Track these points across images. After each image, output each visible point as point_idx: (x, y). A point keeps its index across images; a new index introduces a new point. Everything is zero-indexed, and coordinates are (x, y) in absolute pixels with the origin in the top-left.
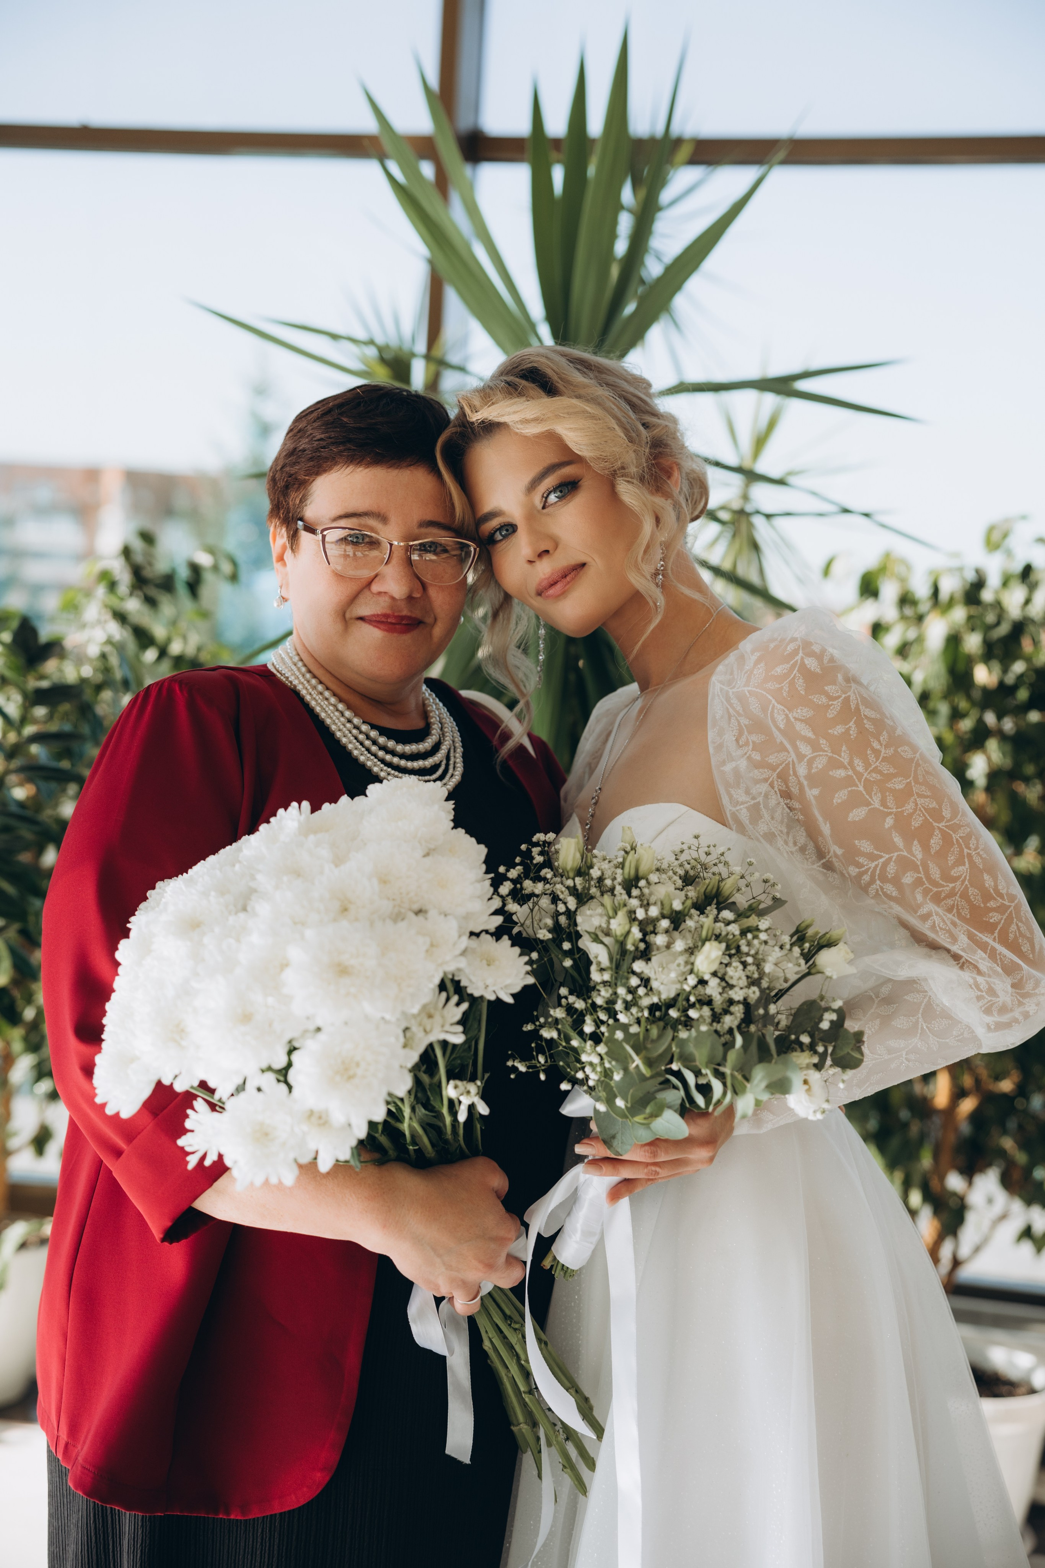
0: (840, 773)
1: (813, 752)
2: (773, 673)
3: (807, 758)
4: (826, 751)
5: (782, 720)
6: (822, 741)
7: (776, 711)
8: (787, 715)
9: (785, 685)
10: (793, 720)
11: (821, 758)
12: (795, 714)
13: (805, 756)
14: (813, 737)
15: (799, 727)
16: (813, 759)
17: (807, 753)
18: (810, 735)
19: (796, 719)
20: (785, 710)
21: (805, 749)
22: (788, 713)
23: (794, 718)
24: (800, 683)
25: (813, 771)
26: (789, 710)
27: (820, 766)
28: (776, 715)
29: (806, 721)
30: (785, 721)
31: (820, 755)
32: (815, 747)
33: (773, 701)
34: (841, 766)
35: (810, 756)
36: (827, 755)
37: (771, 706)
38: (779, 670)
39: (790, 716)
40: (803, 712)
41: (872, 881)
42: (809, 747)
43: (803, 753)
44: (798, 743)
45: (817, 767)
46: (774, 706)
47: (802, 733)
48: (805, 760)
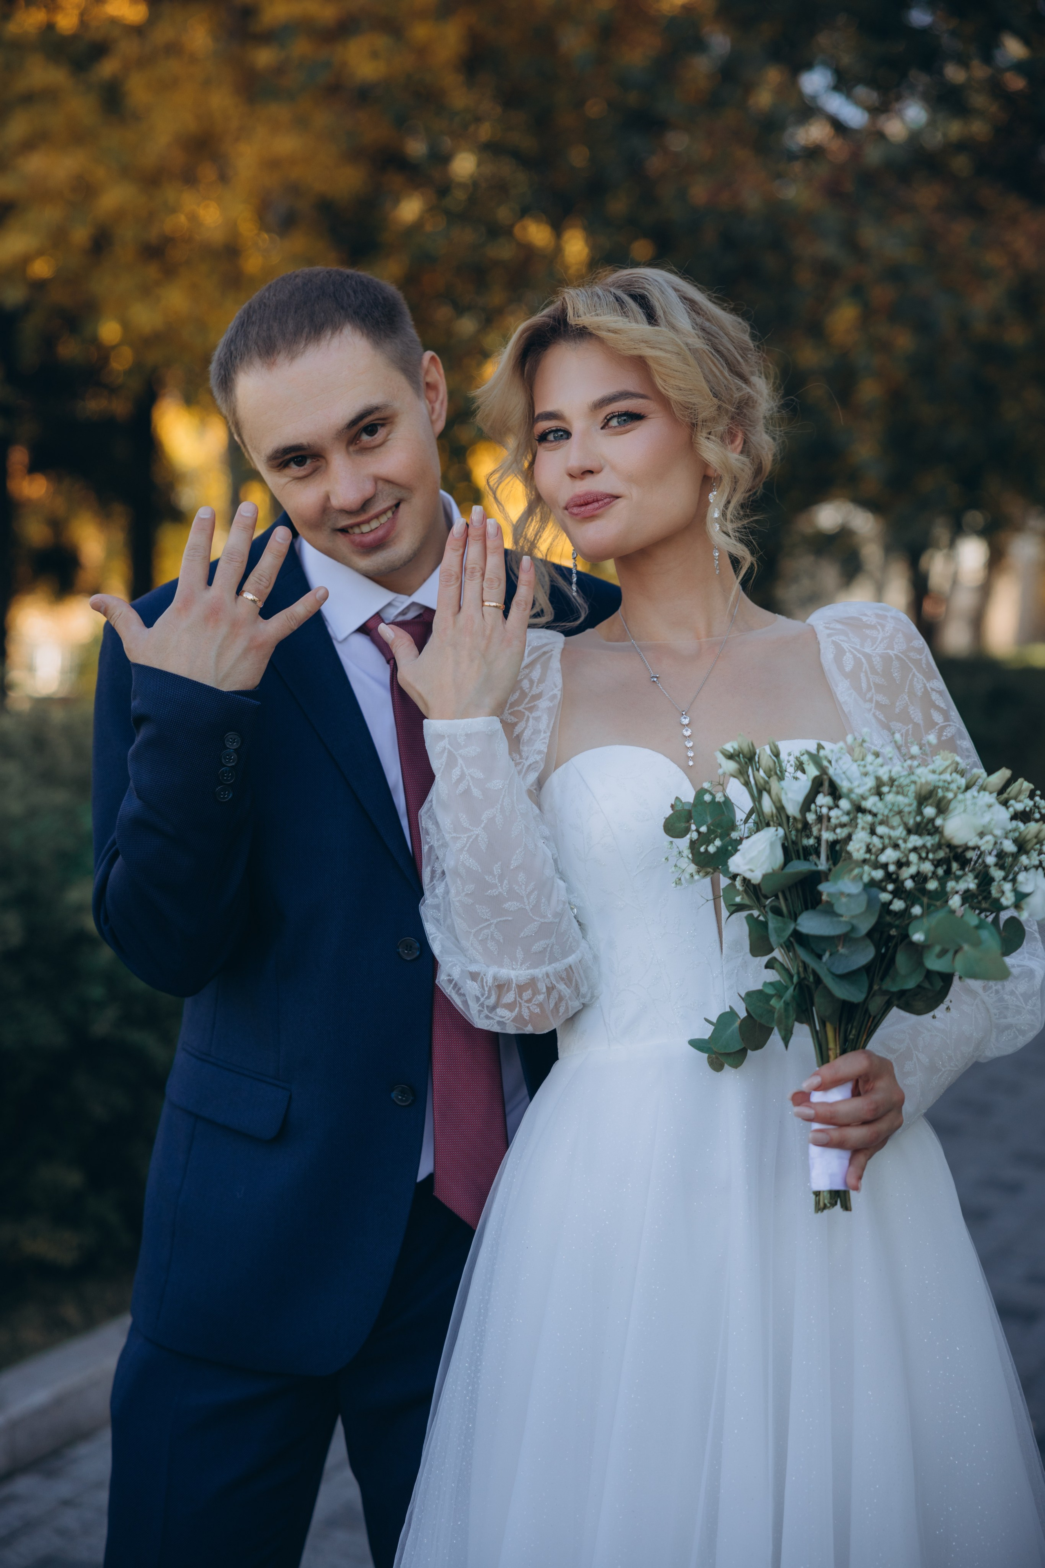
1: (944, 722)
2: (912, 644)
3: (939, 726)
4: (955, 723)
5: (921, 688)
7: (916, 679)
8: (925, 684)
10: (929, 689)
11: (951, 727)
12: (931, 684)
13: (937, 724)
15: (934, 696)
17: (939, 722)
18: (943, 705)
19: (933, 690)
20: (924, 680)
21: (938, 718)
22: (926, 682)
23: (931, 688)
25: (943, 738)
26: (928, 681)
27: (949, 735)
28: (915, 683)
30: (923, 690)
31: (950, 725)
33: (914, 670)
35: (941, 724)
36: (956, 726)
37: (912, 673)
39: (927, 685)
42: (941, 717)
43: (936, 721)
44: (932, 711)
45: (946, 736)
46: (914, 675)
47: (937, 702)
48: (937, 727)
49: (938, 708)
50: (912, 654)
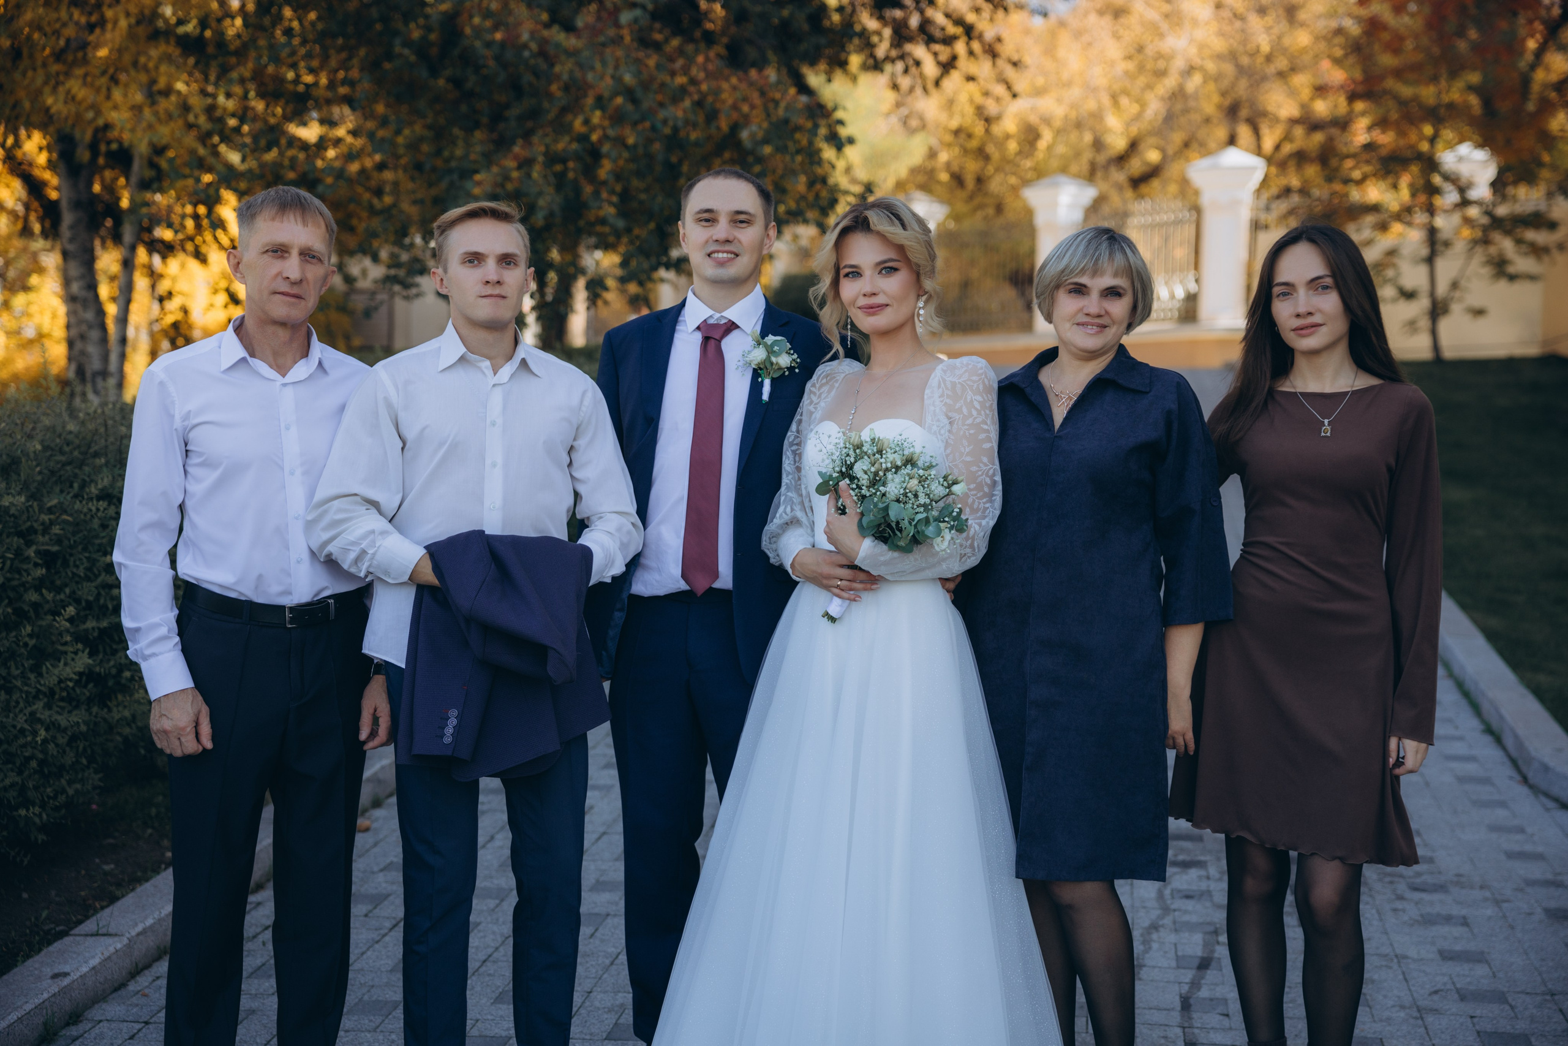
0: (985, 427)
6: (983, 412)
9: (975, 386)
14: (979, 408)
16: (975, 418)
21: (974, 413)
24: (981, 387)
29: (979, 402)
32: (979, 413)
34: (986, 424)
38: (975, 378)
40: (979, 398)
41: (982, 475)
49: (976, 409)
50: (969, 382)
